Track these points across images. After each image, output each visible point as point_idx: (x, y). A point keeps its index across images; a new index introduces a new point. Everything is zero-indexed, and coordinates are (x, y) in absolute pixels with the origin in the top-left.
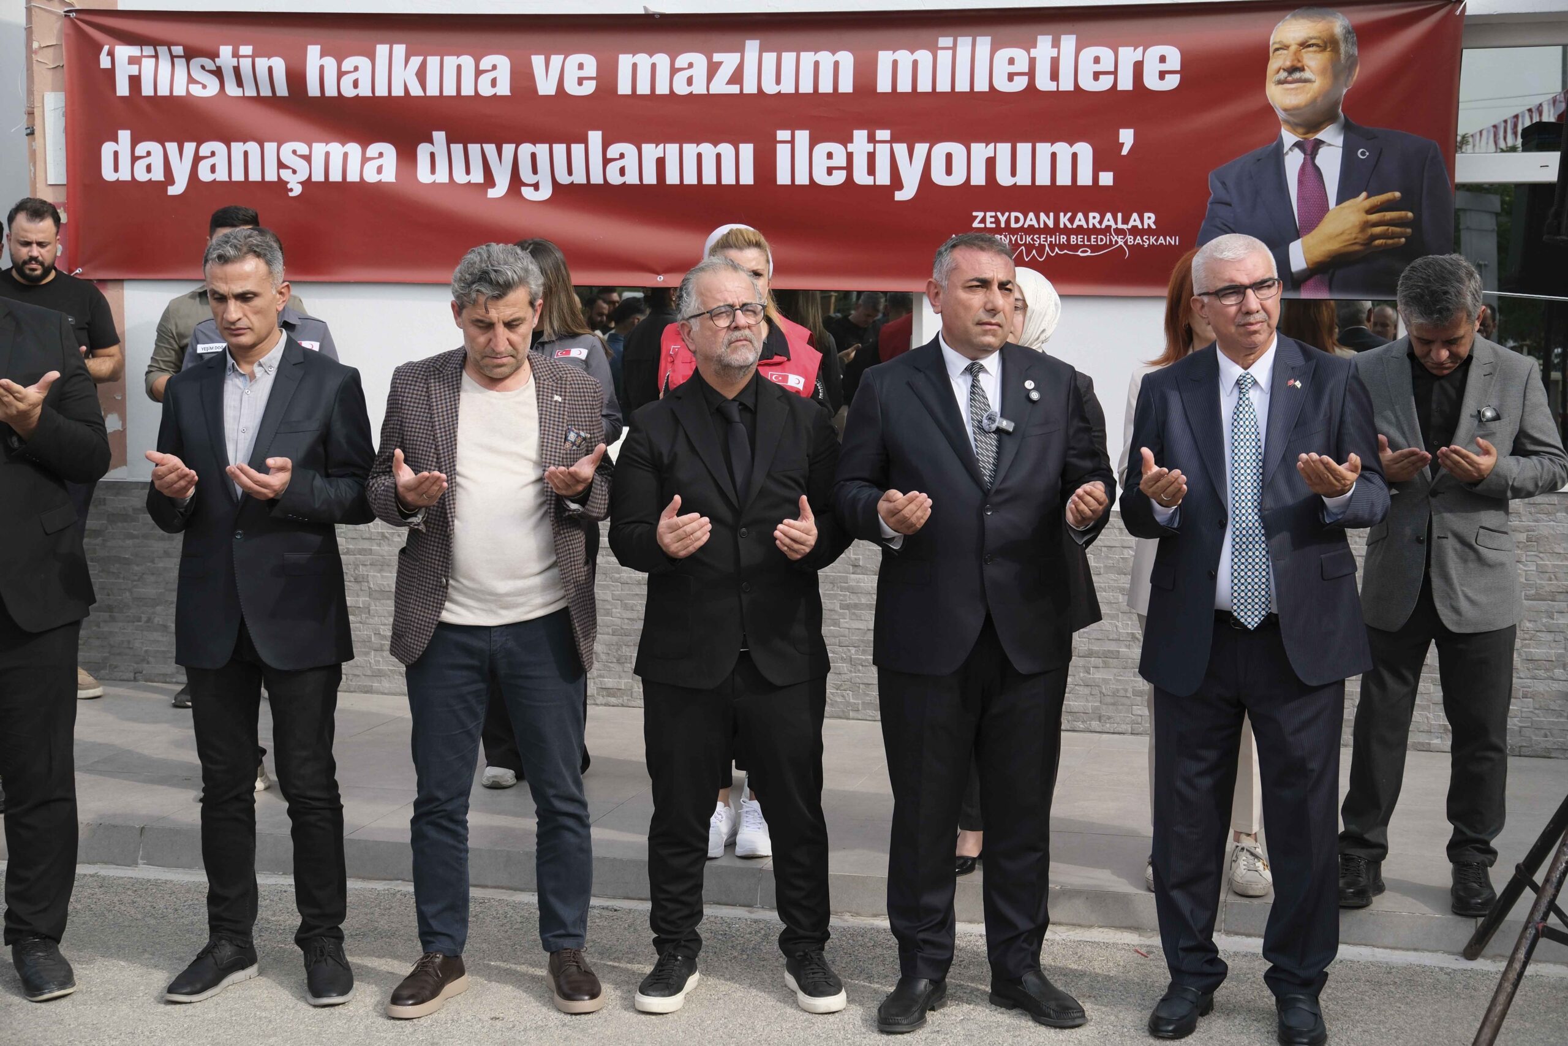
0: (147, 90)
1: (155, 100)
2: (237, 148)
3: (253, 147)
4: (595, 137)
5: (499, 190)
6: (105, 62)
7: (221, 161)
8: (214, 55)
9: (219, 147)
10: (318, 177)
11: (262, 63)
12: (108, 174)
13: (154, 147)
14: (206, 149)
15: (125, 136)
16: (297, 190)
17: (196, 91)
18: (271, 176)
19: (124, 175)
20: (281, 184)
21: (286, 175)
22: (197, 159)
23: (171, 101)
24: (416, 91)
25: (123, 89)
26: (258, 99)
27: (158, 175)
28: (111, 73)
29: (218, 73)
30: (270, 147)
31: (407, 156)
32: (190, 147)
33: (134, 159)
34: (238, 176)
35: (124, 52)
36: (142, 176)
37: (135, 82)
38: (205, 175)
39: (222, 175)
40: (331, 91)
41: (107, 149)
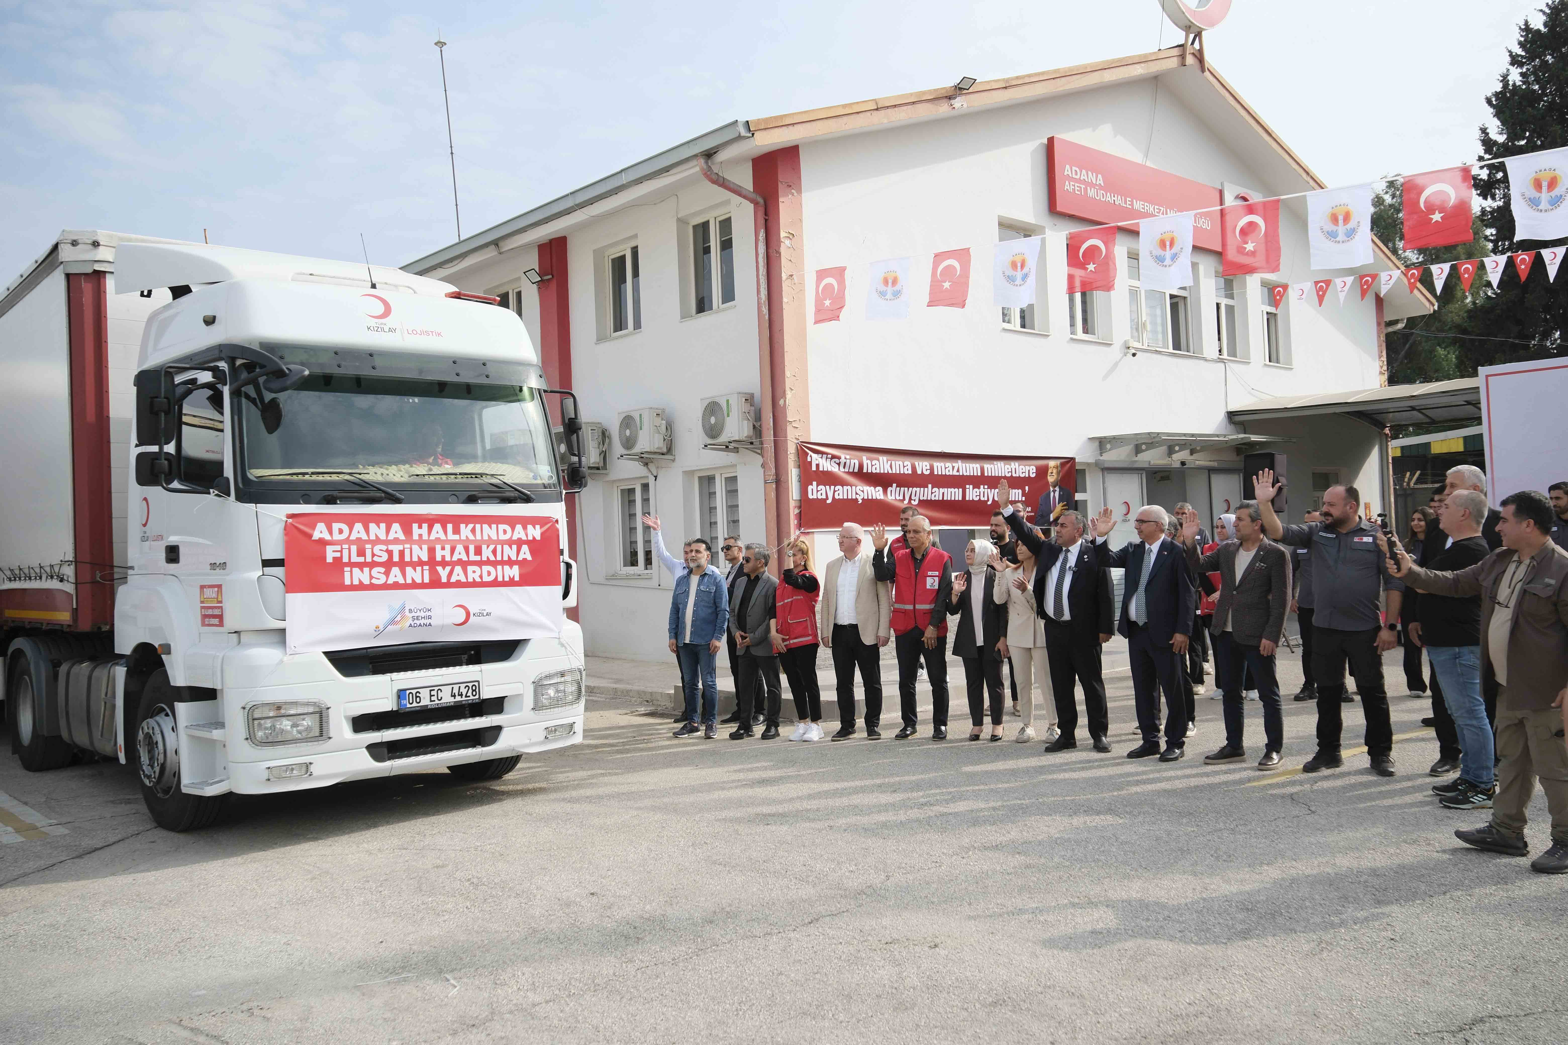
0: (821, 469)
1: (823, 472)
2: (845, 488)
3: (849, 487)
4: (930, 486)
5: (906, 502)
6: (809, 459)
7: (841, 492)
8: (838, 458)
9: (839, 487)
10: (866, 497)
11: (852, 461)
12: (810, 496)
13: (823, 488)
14: (836, 488)
15: (815, 483)
16: (860, 502)
17: (834, 470)
18: (854, 497)
19: (815, 497)
20: (857, 499)
21: (857, 497)
22: (835, 491)
23: (827, 473)
24: (890, 472)
25: (814, 468)
26: (850, 473)
27: (824, 497)
28: (810, 463)
29: (839, 464)
30: (853, 488)
31: (885, 492)
32: (832, 487)
33: (817, 491)
34: (845, 497)
35: (814, 456)
36: (820, 497)
37: (818, 465)
38: (837, 497)
39: (841, 497)
40: (870, 471)
41: (810, 487)
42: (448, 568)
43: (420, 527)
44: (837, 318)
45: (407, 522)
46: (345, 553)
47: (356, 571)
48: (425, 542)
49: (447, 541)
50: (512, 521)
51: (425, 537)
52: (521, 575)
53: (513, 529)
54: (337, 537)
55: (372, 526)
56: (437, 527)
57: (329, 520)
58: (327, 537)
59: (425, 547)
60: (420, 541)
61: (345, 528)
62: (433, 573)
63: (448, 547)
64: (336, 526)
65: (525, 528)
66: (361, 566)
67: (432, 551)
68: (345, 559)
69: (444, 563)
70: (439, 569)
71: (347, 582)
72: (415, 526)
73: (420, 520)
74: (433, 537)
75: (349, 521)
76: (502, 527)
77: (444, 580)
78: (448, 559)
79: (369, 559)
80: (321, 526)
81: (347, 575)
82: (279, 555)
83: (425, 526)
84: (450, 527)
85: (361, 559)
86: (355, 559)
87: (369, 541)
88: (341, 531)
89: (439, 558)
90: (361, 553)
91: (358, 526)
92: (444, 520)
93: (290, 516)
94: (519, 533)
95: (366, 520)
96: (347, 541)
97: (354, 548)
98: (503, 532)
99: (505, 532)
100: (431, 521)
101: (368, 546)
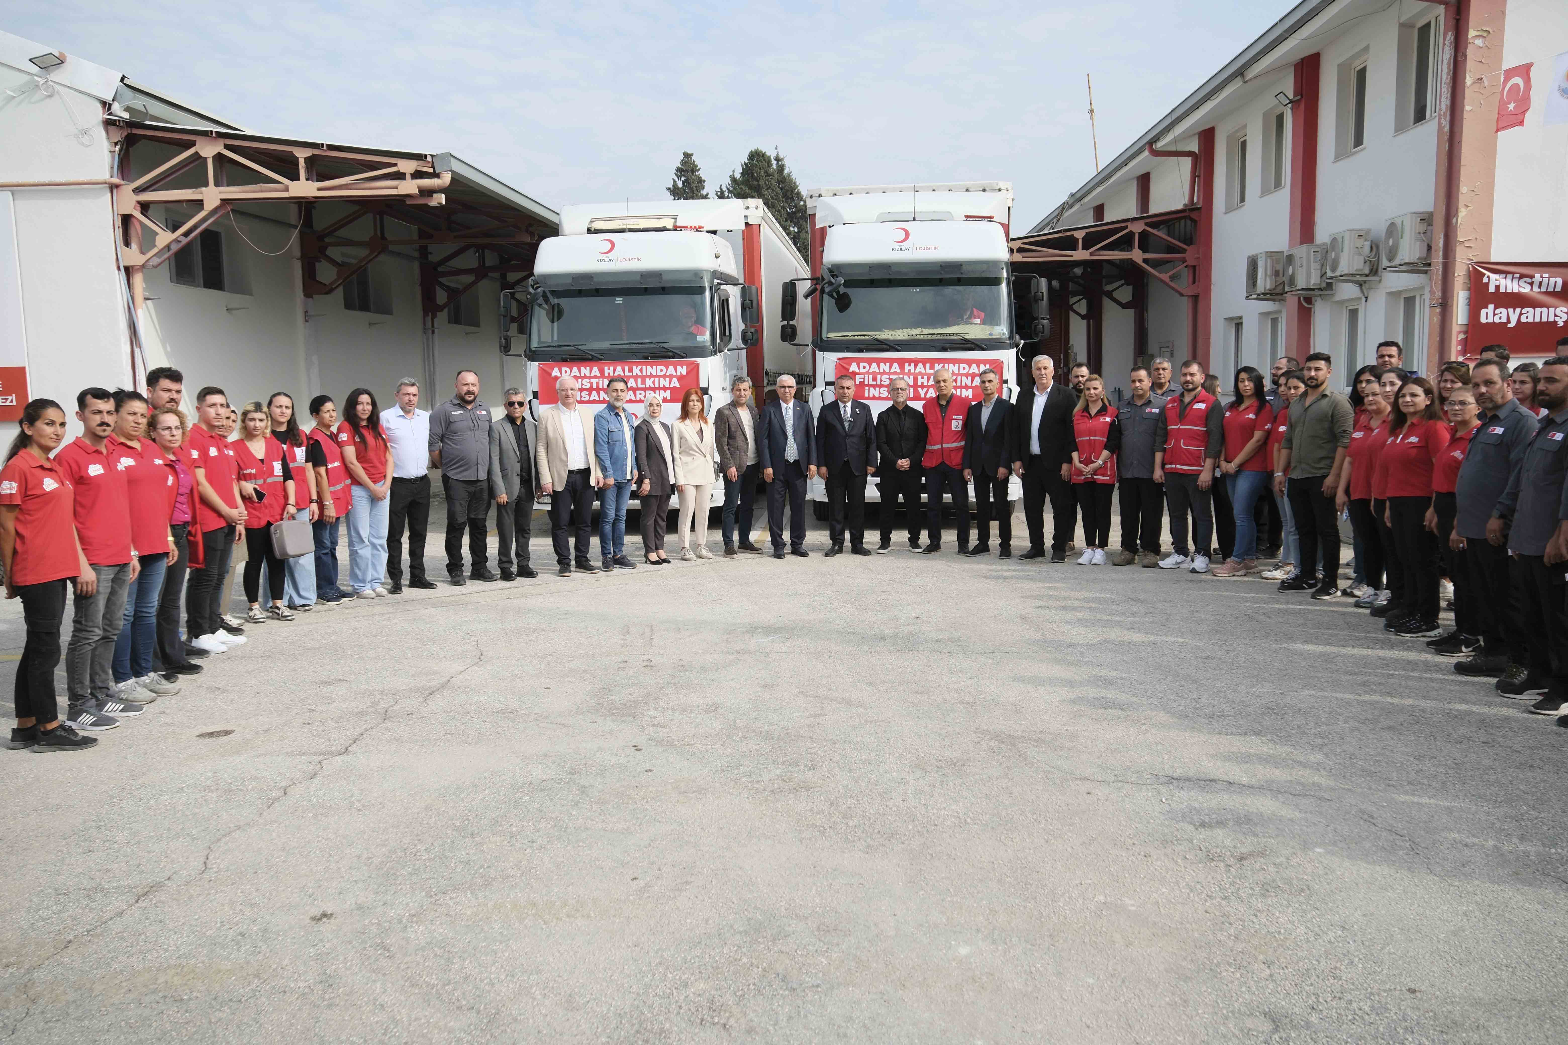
0: (1502, 290)
1: (1506, 293)
2: (1538, 310)
3: (1545, 310)
6: (1485, 280)
7: (1531, 315)
8: (1532, 277)
9: (1531, 310)
11: (1552, 280)
12: (1483, 321)
13: (1504, 310)
14: (1524, 311)
15: (1491, 307)
16: (1561, 324)
17: (1522, 290)
18: (1551, 319)
19: (1490, 320)
20: (1555, 322)
21: (1557, 319)
22: (1521, 314)
23: (1512, 293)
25: (1492, 289)
26: (1547, 293)
27: (1504, 320)
28: (1487, 284)
29: (1532, 284)
30: (1552, 310)
32: (1518, 310)
33: (1495, 315)
34: (1537, 320)
35: (1493, 277)
36: (1497, 320)
37: (1497, 287)
38: (1523, 320)
39: (1530, 320)
41: (1484, 312)
42: (925, 390)
43: (910, 365)
44: (1521, 123)
45: (902, 362)
46: (866, 379)
47: (872, 389)
48: (912, 374)
49: (925, 374)
50: (969, 362)
51: (912, 371)
52: (973, 395)
53: (970, 367)
54: (862, 370)
55: (882, 365)
56: (920, 365)
57: (858, 361)
58: (857, 370)
59: (912, 377)
60: (909, 374)
61: (867, 365)
62: (916, 391)
63: (926, 377)
64: (862, 364)
65: (978, 367)
66: (874, 386)
67: (915, 379)
68: (866, 383)
69: (922, 387)
70: (920, 389)
71: (867, 395)
72: (907, 365)
73: (910, 361)
74: (917, 371)
75: (870, 361)
76: (962, 366)
77: (922, 396)
78: (925, 384)
79: (879, 383)
80: (854, 364)
81: (867, 391)
82: (832, 379)
83: (913, 365)
84: (928, 365)
85: (875, 383)
86: (871, 382)
87: (880, 373)
88: (864, 367)
89: (919, 383)
90: (875, 379)
91: (874, 365)
92: (924, 362)
93: (839, 359)
94: (974, 369)
95: (879, 361)
96: (868, 373)
97: (871, 377)
98: (964, 369)
99: (964, 368)
100: (916, 362)
101: (879, 376)
